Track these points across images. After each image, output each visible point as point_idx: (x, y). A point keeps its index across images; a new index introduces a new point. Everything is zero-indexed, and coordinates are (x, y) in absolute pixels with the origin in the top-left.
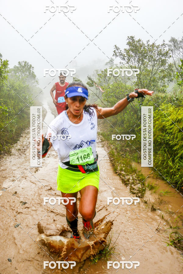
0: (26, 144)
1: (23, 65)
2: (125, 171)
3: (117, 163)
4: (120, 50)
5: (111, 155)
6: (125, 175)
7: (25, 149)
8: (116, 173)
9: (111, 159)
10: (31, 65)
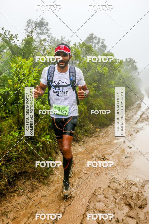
0: (130, 116)
7: (129, 119)
10: (134, 61)
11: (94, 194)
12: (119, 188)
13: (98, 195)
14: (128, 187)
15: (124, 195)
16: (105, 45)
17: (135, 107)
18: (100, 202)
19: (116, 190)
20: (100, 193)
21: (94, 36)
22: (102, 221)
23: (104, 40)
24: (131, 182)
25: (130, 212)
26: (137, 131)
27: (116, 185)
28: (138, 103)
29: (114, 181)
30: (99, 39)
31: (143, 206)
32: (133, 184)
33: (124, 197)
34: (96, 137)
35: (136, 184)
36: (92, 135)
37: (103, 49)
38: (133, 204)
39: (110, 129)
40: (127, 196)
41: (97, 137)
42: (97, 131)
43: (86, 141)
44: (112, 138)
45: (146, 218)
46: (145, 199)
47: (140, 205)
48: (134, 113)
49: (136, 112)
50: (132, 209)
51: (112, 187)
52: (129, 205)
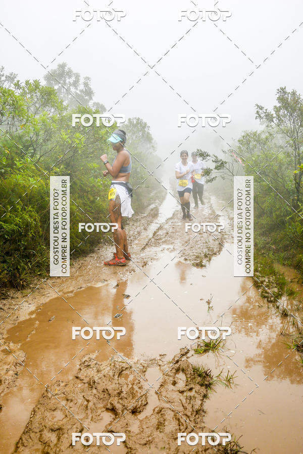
0: (134, 233)
1: (135, 122)
2: (260, 272)
7: (131, 240)
10: (146, 124)
11: (45, 395)
12: (96, 379)
13: (53, 397)
14: (114, 376)
15: (105, 391)
17: (145, 215)
18: (54, 410)
19: (89, 384)
20: (56, 393)
22: (55, 449)
24: (121, 364)
25: (113, 424)
26: (144, 262)
27: (92, 373)
28: (152, 206)
29: (88, 366)
31: (139, 408)
32: (124, 369)
33: (106, 396)
35: (131, 367)
37: (86, 98)
38: (120, 406)
39: (90, 261)
40: (110, 392)
43: (38, 287)
45: (142, 430)
46: (145, 395)
47: (132, 408)
48: (142, 228)
49: (148, 225)
50: (117, 416)
51: (82, 377)
52: (113, 410)
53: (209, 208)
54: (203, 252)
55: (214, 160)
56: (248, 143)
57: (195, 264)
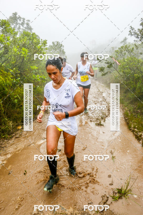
1: (56, 44)
2: (137, 129)
3: (131, 122)
4: (135, 30)
5: (126, 116)
6: (138, 132)
8: (130, 130)
9: (126, 119)
10: (62, 45)
16: (30, 26)
21: (17, 16)
23: (29, 21)
30: (24, 19)
34: (16, 138)
36: (12, 136)
37: (29, 31)
39: (35, 125)
41: (18, 137)
42: (18, 130)
43: (3, 146)
44: (36, 138)
53: (96, 88)
54: (100, 115)
55: (106, 62)
56: (121, 52)
57: (97, 124)
